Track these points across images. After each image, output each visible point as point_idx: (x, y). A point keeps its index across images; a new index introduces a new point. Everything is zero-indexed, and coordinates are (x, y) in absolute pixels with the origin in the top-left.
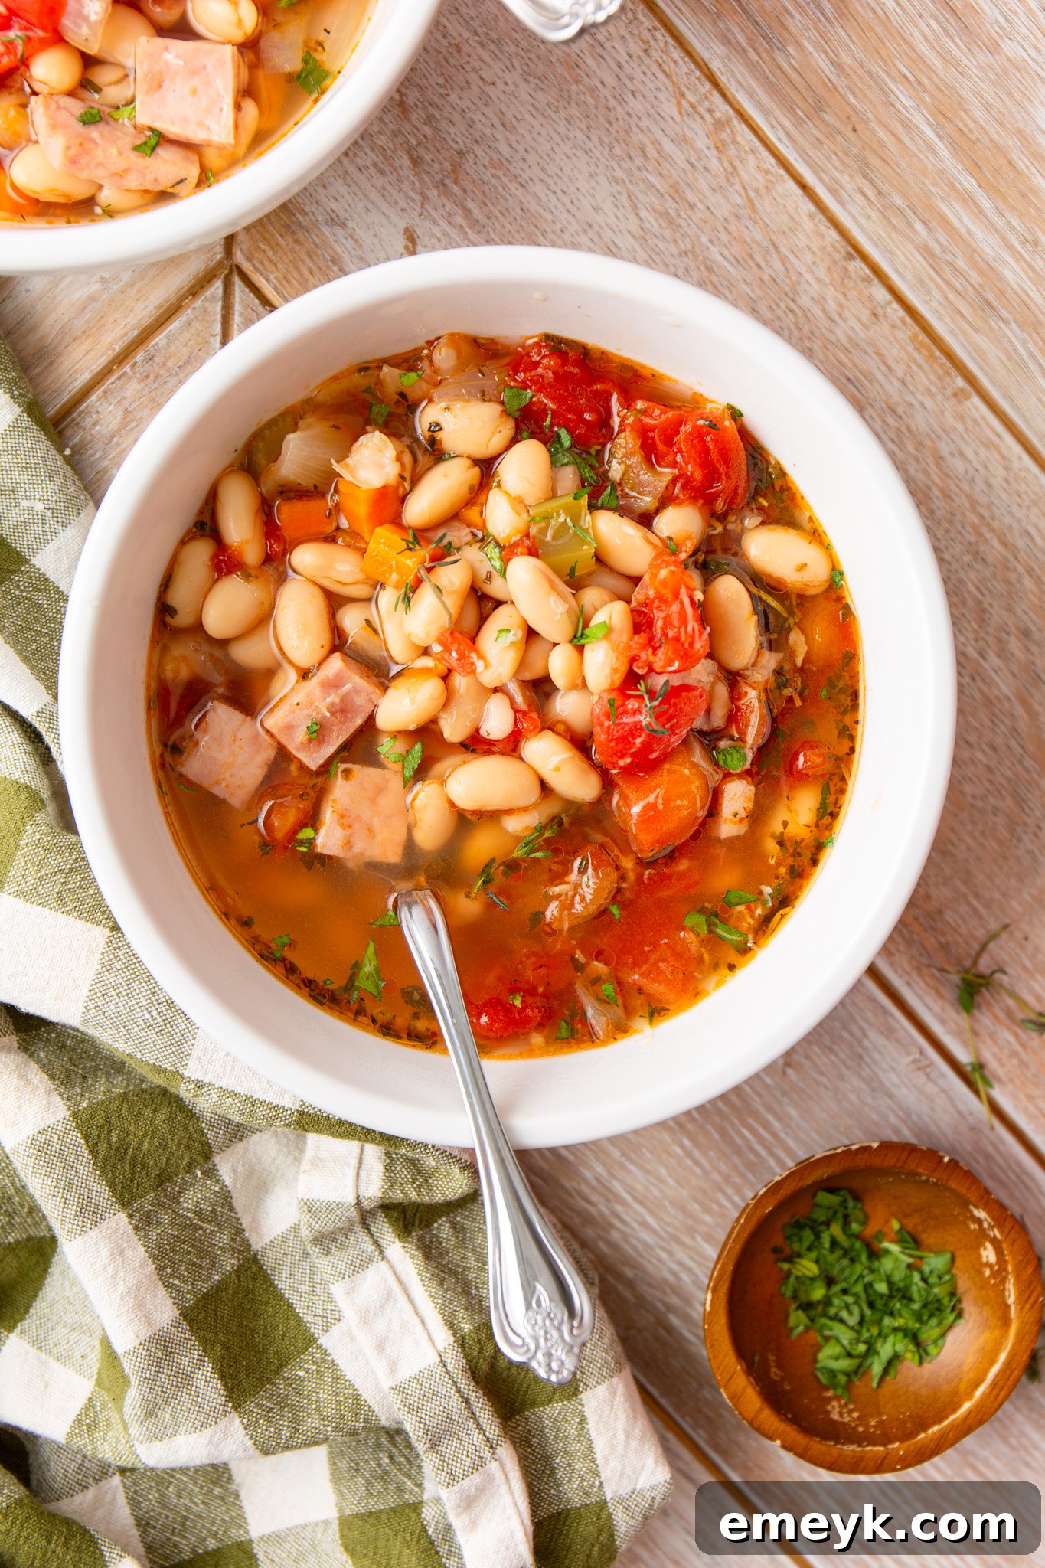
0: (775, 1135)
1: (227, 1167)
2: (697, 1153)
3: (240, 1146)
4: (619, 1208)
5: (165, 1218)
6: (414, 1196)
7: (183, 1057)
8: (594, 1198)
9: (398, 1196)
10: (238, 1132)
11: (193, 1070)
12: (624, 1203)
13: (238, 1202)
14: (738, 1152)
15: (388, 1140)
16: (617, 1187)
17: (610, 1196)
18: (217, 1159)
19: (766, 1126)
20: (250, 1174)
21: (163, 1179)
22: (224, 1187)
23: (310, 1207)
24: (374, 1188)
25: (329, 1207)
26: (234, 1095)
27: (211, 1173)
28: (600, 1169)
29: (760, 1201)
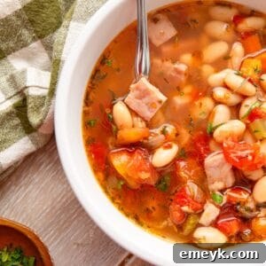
0: (52, 242)
1: (35, 45)
2: (44, 214)
3: (43, 49)
4: (23, 188)
5: (19, 23)
6: (30, 106)
7: (77, 20)
8: (26, 179)
9: (29, 100)
10: (49, 48)
11: (73, 24)
12: (25, 190)
13: (24, 50)
14: (45, 230)
16: (31, 186)
17: (27, 185)
18: (39, 41)
19: (55, 239)
20: (33, 54)
21: (32, 22)
22: (29, 44)
23: (24, 72)
24: (32, 92)
25: (24, 78)
26: (65, 38)
27: (34, 39)
28: (37, 180)
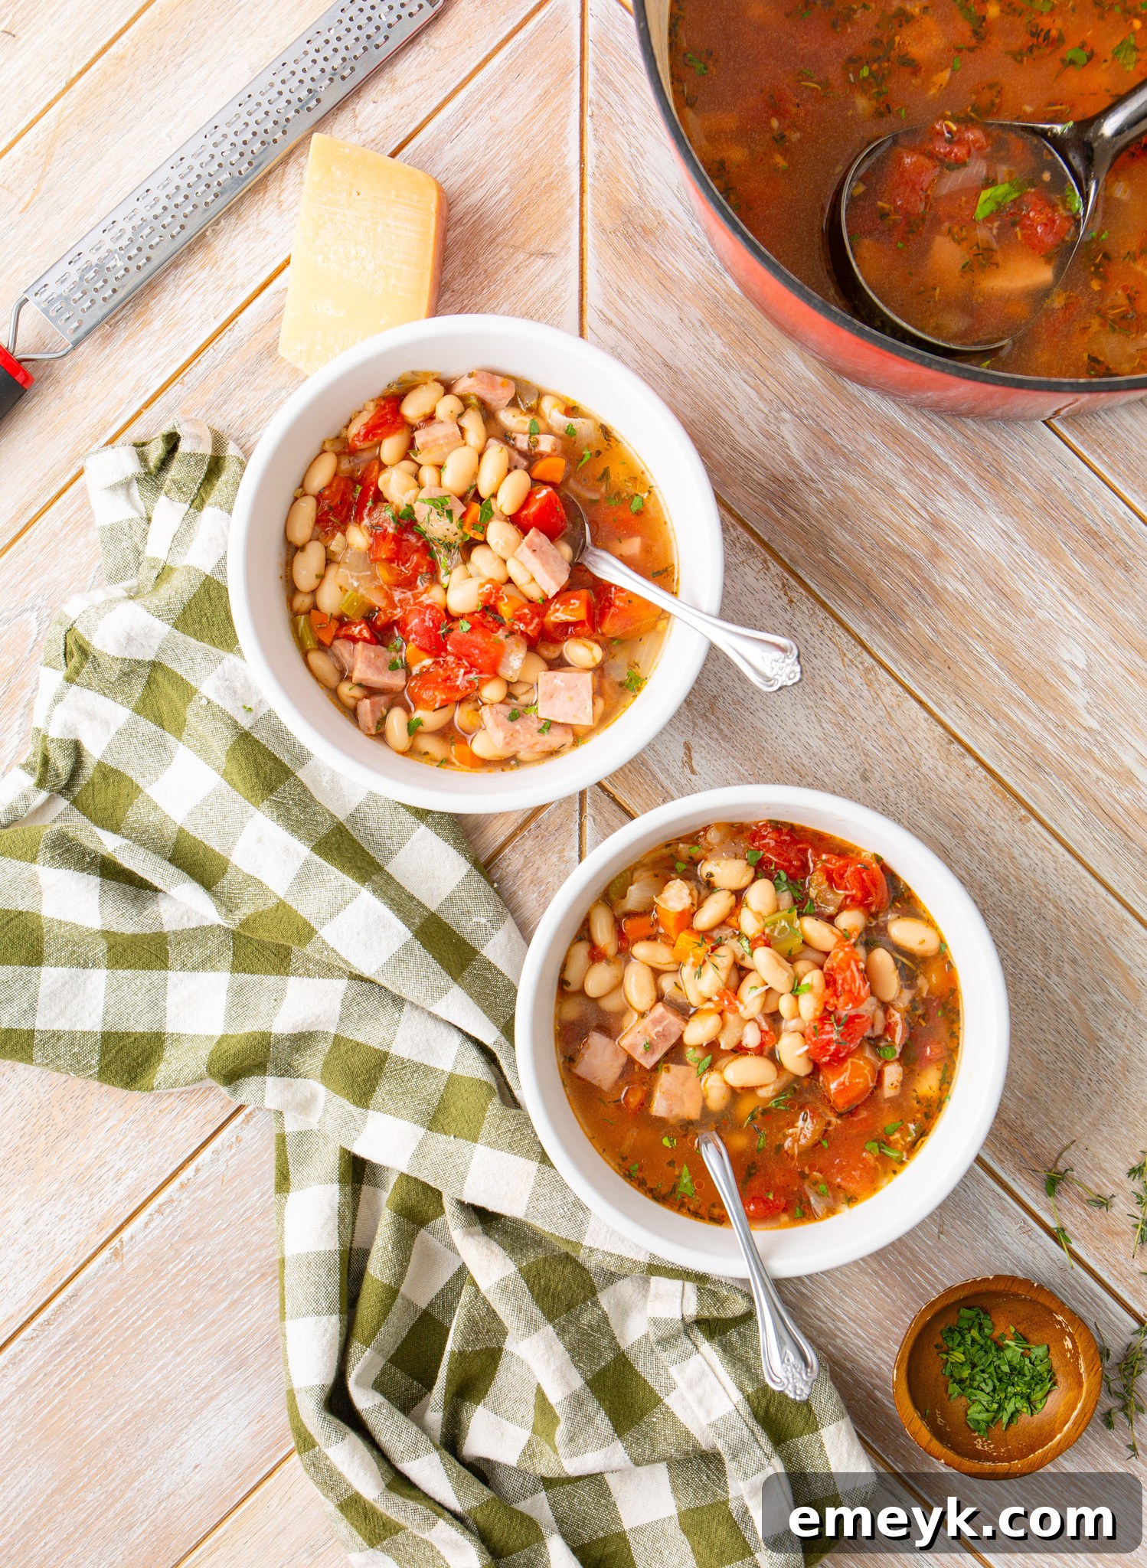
0: (935, 1277)
1: (605, 1299)
3: (611, 1288)
4: (840, 1325)
5: (572, 1329)
6: (715, 1314)
7: (582, 1234)
8: (824, 1319)
9: (706, 1314)
10: (611, 1278)
11: (587, 1242)
12: (843, 1321)
13: (612, 1321)
14: (913, 1288)
15: (700, 1279)
16: (838, 1311)
17: (834, 1317)
18: (599, 1295)
19: (929, 1271)
20: (618, 1305)
21: (570, 1307)
22: (603, 1312)
23: (655, 1322)
24: (692, 1309)
25: (666, 1322)
26: (611, 1255)
27: (596, 1304)
28: (827, 1301)
29: (923, 1313)
